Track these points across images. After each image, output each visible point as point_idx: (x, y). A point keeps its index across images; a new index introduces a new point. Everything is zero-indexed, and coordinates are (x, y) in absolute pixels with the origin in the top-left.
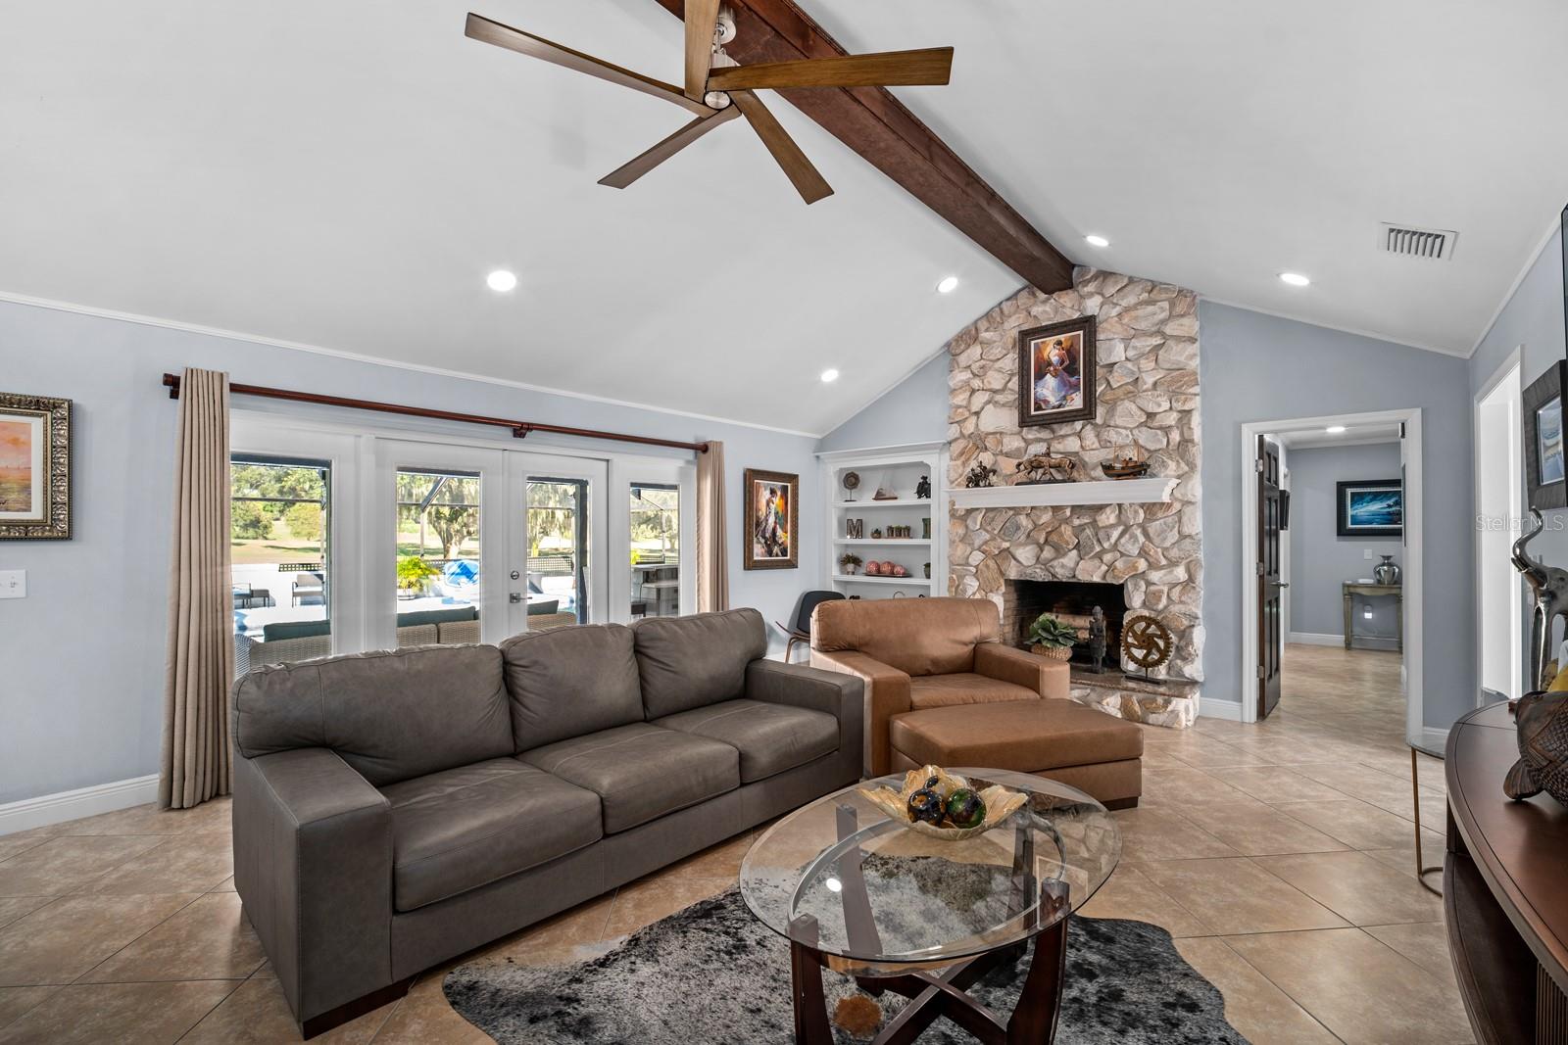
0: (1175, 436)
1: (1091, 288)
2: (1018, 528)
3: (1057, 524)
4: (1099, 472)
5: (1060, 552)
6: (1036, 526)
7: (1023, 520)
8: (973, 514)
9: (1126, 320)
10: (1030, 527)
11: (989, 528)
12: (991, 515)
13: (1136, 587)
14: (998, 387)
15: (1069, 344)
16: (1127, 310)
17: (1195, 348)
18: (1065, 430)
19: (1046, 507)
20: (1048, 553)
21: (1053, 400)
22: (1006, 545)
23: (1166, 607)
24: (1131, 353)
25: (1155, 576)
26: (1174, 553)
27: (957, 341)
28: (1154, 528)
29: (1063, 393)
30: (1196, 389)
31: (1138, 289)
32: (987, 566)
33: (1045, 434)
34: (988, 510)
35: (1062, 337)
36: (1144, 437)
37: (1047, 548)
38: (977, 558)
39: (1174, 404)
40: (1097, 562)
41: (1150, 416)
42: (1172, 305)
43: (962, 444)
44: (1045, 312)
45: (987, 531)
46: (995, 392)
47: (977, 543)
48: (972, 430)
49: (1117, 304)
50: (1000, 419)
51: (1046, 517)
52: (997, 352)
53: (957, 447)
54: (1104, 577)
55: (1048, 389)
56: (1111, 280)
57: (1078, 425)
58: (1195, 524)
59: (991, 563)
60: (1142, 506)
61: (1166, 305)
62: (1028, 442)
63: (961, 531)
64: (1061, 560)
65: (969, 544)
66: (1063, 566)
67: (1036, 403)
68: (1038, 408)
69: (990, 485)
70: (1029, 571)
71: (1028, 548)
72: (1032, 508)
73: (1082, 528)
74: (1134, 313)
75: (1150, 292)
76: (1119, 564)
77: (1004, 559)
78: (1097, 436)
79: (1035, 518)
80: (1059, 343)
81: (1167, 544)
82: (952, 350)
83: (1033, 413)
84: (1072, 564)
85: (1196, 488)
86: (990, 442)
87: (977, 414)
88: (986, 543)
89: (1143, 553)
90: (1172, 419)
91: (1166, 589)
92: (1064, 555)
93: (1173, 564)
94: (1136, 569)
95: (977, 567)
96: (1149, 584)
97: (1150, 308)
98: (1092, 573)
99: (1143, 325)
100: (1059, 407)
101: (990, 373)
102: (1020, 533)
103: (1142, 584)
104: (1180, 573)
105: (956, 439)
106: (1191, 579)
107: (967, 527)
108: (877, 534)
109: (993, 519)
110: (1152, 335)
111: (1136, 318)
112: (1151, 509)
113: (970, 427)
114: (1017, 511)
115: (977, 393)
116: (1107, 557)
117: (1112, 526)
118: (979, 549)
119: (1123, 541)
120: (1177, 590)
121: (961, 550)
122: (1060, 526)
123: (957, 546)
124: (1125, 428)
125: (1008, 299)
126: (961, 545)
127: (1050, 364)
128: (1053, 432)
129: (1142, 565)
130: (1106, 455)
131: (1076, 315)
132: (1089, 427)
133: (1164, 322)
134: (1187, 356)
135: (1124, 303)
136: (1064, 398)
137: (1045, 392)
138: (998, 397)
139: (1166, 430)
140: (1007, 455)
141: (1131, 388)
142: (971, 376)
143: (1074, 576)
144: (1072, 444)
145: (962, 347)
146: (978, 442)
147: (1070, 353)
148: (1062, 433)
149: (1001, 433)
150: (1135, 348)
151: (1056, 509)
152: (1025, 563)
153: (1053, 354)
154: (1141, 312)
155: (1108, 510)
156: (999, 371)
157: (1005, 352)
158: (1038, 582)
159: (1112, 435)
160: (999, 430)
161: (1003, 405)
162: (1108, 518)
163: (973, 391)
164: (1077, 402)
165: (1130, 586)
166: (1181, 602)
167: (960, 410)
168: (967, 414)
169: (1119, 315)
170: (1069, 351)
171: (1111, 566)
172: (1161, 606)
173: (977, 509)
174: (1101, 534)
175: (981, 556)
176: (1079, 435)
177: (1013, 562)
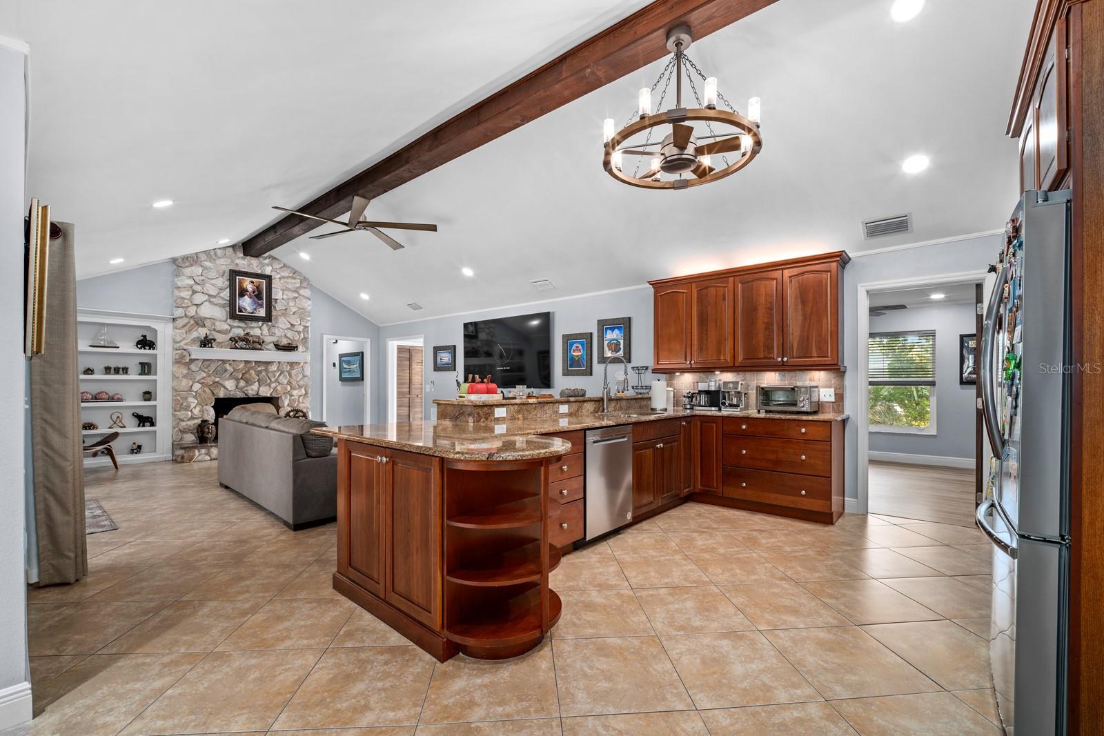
0: (302, 336)
1: (267, 261)
2: (226, 370)
3: (247, 369)
4: (272, 346)
5: (248, 382)
6: (235, 370)
7: (227, 366)
8: (196, 362)
9: (282, 282)
10: (232, 370)
11: (206, 370)
12: (208, 363)
13: (286, 397)
14: (213, 294)
15: (258, 284)
16: (284, 277)
17: (310, 302)
18: (254, 324)
19: (241, 361)
20: (242, 383)
21: (249, 309)
22: (218, 379)
23: (297, 405)
24: (285, 297)
25: (295, 392)
26: (301, 383)
27: (183, 259)
28: (293, 372)
29: (254, 307)
30: (309, 319)
31: (289, 270)
32: (204, 391)
33: (242, 325)
34: (204, 360)
35: (254, 280)
36: (290, 334)
37: (242, 381)
38: (197, 387)
39: (302, 323)
40: (268, 387)
41: (292, 325)
42: (301, 282)
43: (185, 320)
44: (244, 264)
45: (204, 372)
46: (209, 296)
47: (198, 378)
48: (194, 314)
49: (279, 274)
50: (215, 312)
51: (242, 365)
52: (213, 274)
53: (180, 322)
54: (271, 394)
55: (246, 303)
56: (277, 262)
57: (260, 323)
58: (308, 372)
59: (207, 390)
60: (288, 363)
61: (299, 281)
62: (232, 327)
63: (185, 371)
64: (252, 387)
65: (191, 379)
66: (252, 390)
67: (239, 308)
68: (240, 311)
69: (212, 347)
70: (232, 393)
71: (231, 381)
72: (233, 361)
73: (260, 372)
74: (286, 280)
75: (294, 274)
76: (279, 388)
77: (215, 387)
78: (269, 330)
79: (235, 366)
80: (252, 282)
81: (298, 379)
82: (178, 263)
83: (237, 313)
84: (256, 389)
85: (309, 358)
86: (207, 323)
87: (197, 305)
88: (204, 378)
89: (289, 383)
90: (301, 328)
91: (297, 397)
92: (252, 384)
93: (300, 387)
94: (286, 389)
95: (196, 392)
96: (291, 396)
97: (294, 281)
98: (265, 392)
99: (290, 286)
100: (252, 313)
101: (207, 285)
102: (227, 373)
103: (288, 396)
104: (303, 391)
105: (182, 317)
106: (306, 393)
107: (189, 369)
108: (89, 371)
109: (209, 365)
110: (294, 291)
111: (287, 282)
112: (292, 364)
113: (192, 311)
114: (224, 362)
115: (197, 294)
116: (273, 385)
117: (275, 371)
118: (198, 382)
119: (281, 378)
120: (301, 398)
121: (185, 383)
122: (249, 370)
123: (181, 381)
124: (282, 328)
125: (219, 248)
126: (184, 380)
127: (247, 291)
128: (246, 324)
129: (289, 388)
130: (274, 339)
131: (259, 272)
132: (265, 325)
133: (298, 288)
134: (307, 305)
135: (283, 274)
136: (255, 309)
137: (244, 304)
138: (212, 299)
139: (299, 333)
140: (219, 332)
141: (284, 312)
142: (193, 283)
143: (257, 394)
144: (256, 332)
145: (187, 264)
146: (199, 322)
147: (258, 288)
148: (252, 326)
149: (214, 319)
150: (287, 295)
151: (247, 362)
152: (230, 389)
153: (250, 287)
154: (289, 280)
155: (275, 364)
156: (213, 285)
157: (218, 276)
158: (237, 398)
159: (276, 331)
160: (213, 317)
161: (216, 305)
162: (274, 368)
163: (194, 292)
164: (262, 312)
165: (283, 398)
166: (303, 403)
167: (186, 301)
168: (190, 304)
169: (280, 278)
170: (257, 287)
171: (275, 389)
172: (295, 405)
173: (197, 359)
174: (270, 375)
175: (200, 386)
176: (260, 328)
177: (222, 388)
